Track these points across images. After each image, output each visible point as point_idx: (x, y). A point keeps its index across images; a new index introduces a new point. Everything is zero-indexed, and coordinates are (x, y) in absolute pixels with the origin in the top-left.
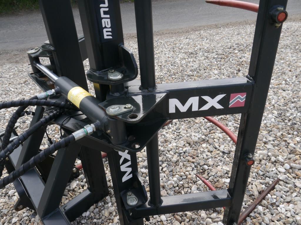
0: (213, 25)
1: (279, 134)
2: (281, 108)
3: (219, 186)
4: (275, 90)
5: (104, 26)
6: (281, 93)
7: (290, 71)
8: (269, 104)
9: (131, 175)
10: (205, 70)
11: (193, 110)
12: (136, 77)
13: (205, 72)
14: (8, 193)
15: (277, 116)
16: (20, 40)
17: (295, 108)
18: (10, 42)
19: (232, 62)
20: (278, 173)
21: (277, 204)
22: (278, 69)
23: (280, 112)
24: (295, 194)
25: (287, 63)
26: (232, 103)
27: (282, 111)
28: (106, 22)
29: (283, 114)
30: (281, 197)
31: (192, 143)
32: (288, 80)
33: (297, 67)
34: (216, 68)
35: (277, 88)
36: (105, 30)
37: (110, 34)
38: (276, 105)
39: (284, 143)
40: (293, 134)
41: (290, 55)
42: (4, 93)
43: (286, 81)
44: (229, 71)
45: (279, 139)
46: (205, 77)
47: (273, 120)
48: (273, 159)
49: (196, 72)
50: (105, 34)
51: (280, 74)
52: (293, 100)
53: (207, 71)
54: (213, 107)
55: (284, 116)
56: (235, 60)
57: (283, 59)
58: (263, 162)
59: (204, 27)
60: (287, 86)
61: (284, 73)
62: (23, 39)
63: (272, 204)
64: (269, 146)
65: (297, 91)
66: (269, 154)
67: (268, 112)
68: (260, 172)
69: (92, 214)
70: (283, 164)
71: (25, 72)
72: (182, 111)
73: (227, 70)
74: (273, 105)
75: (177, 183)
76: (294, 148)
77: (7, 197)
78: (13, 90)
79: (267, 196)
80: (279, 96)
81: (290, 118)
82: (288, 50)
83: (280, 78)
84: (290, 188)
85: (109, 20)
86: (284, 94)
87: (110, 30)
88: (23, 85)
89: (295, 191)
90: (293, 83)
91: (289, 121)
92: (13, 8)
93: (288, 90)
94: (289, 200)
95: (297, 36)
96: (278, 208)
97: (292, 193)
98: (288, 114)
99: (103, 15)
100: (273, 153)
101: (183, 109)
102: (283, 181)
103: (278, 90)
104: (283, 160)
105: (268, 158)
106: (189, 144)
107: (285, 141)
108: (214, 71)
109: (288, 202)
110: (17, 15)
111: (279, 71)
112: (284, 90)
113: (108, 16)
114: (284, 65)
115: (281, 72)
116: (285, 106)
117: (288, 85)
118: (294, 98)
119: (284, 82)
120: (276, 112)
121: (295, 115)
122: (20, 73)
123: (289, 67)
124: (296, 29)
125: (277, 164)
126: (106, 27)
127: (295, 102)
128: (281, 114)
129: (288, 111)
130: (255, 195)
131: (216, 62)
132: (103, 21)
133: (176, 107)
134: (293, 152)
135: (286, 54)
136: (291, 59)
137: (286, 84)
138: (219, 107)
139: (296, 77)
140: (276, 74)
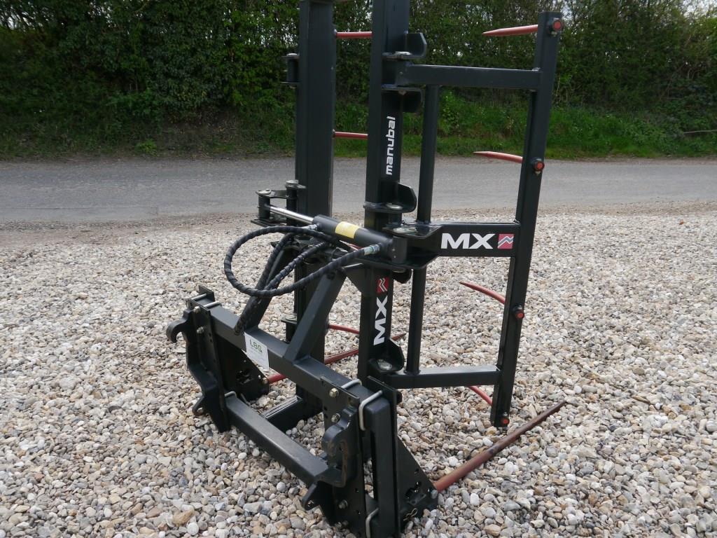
0: (461, 210)
1: (568, 355)
2: (573, 325)
3: (482, 408)
4: (566, 304)
5: (388, 163)
6: (574, 308)
7: (591, 280)
8: (556, 321)
9: (383, 338)
10: (452, 272)
11: (464, 248)
12: (414, 210)
13: (453, 276)
14: (158, 409)
15: (567, 335)
16: (84, 206)
17: (595, 327)
18: (64, 209)
19: (498, 263)
20: (565, 395)
21: (562, 425)
22: (571, 277)
23: (572, 331)
24: (586, 417)
25: (587, 270)
26: (501, 244)
27: (575, 330)
28: (390, 160)
29: (576, 333)
30: (568, 419)
31: (438, 360)
32: (586, 290)
33: (602, 276)
34: (471, 270)
35: (569, 301)
36: (388, 166)
37: (391, 170)
38: (565, 322)
39: (575, 366)
40: (589, 357)
41: (593, 260)
42: (94, 287)
43: (582, 292)
44: (493, 275)
45: (569, 362)
46: (454, 282)
47: (561, 340)
48: (559, 381)
49: (437, 275)
50: (388, 170)
51: (574, 284)
52: (592, 317)
53: (456, 274)
54: (482, 247)
55: (578, 335)
56: (502, 261)
57: (582, 264)
58: (545, 384)
59: (445, 212)
60: (584, 299)
61: (582, 284)
62: (90, 206)
63: (556, 425)
64: (554, 367)
65: (599, 306)
66: (554, 375)
67: (553, 330)
68: (540, 393)
69: (301, 432)
70: (571, 387)
71: (120, 258)
72: (453, 248)
73: (489, 275)
74: (562, 323)
75: (421, 402)
76: (590, 371)
77: (158, 414)
78: (110, 282)
79: (548, 418)
80: (572, 312)
81: (586, 338)
82: (591, 253)
83: (575, 289)
84: (581, 410)
85: (392, 158)
86: (579, 309)
87: (391, 167)
88: (126, 276)
89: (588, 414)
90: (593, 295)
91: (585, 342)
92: (59, 148)
93: (586, 305)
94: (578, 422)
95: (608, 235)
96: (564, 430)
97: (583, 415)
98: (583, 333)
99: (388, 154)
100: (559, 375)
101: (455, 245)
102: (572, 404)
103: (569, 303)
104: (572, 384)
105: (552, 380)
106: (435, 362)
107: (578, 363)
108: (467, 274)
109: (578, 425)
110: (65, 163)
111: (573, 281)
112: (580, 305)
113: (392, 155)
114: (581, 273)
115: (576, 281)
116: (581, 324)
117: (586, 298)
118: (593, 315)
119: (580, 294)
120: (565, 332)
121: (593, 335)
122: (112, 260)
123: (589, 275)
124: (607, 225)
125: (564, 388)
126: (389, 164)
127: (595, 320)
128: (573, 334)
129: (584, 330)
130: (533, 417)
131: (470, 263)
132: (388, 158)
133: (448, 243)
134: (587, 375)
135: (587, 258)
136: (594, 265)
137: (584, 297)
138: (488, 247)
139: (600, 289)
140: (569, 283)
